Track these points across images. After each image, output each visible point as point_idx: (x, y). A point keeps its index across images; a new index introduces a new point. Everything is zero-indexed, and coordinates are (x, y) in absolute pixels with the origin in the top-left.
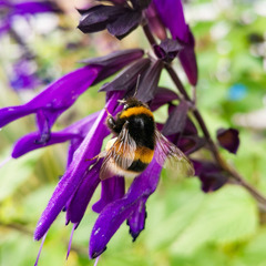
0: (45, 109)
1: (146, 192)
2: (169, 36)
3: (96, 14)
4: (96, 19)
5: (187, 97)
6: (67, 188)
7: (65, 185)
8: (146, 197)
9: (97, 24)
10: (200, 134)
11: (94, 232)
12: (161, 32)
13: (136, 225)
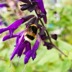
0: (12, 29)
1: (36, 49)
2: (41, 12)
3: (25, 6)
4: (25, 7)
5: (44, 27)
6: (18, 48)
7: (17, 47)
8: (36, 50)
9: (25, 9)
10: (47, 35)
11: (25, 58)
12: (39, 11)
13: (33, 57)
